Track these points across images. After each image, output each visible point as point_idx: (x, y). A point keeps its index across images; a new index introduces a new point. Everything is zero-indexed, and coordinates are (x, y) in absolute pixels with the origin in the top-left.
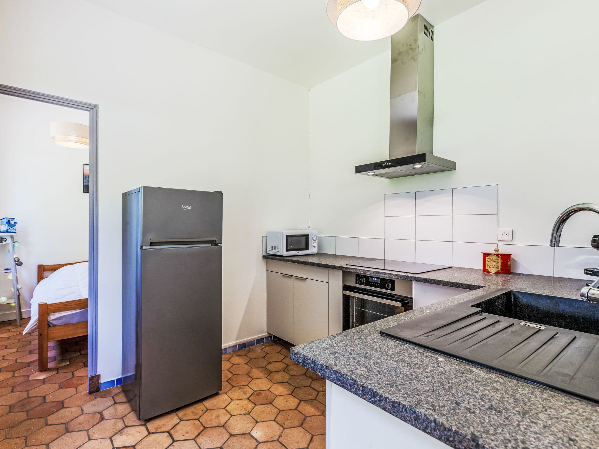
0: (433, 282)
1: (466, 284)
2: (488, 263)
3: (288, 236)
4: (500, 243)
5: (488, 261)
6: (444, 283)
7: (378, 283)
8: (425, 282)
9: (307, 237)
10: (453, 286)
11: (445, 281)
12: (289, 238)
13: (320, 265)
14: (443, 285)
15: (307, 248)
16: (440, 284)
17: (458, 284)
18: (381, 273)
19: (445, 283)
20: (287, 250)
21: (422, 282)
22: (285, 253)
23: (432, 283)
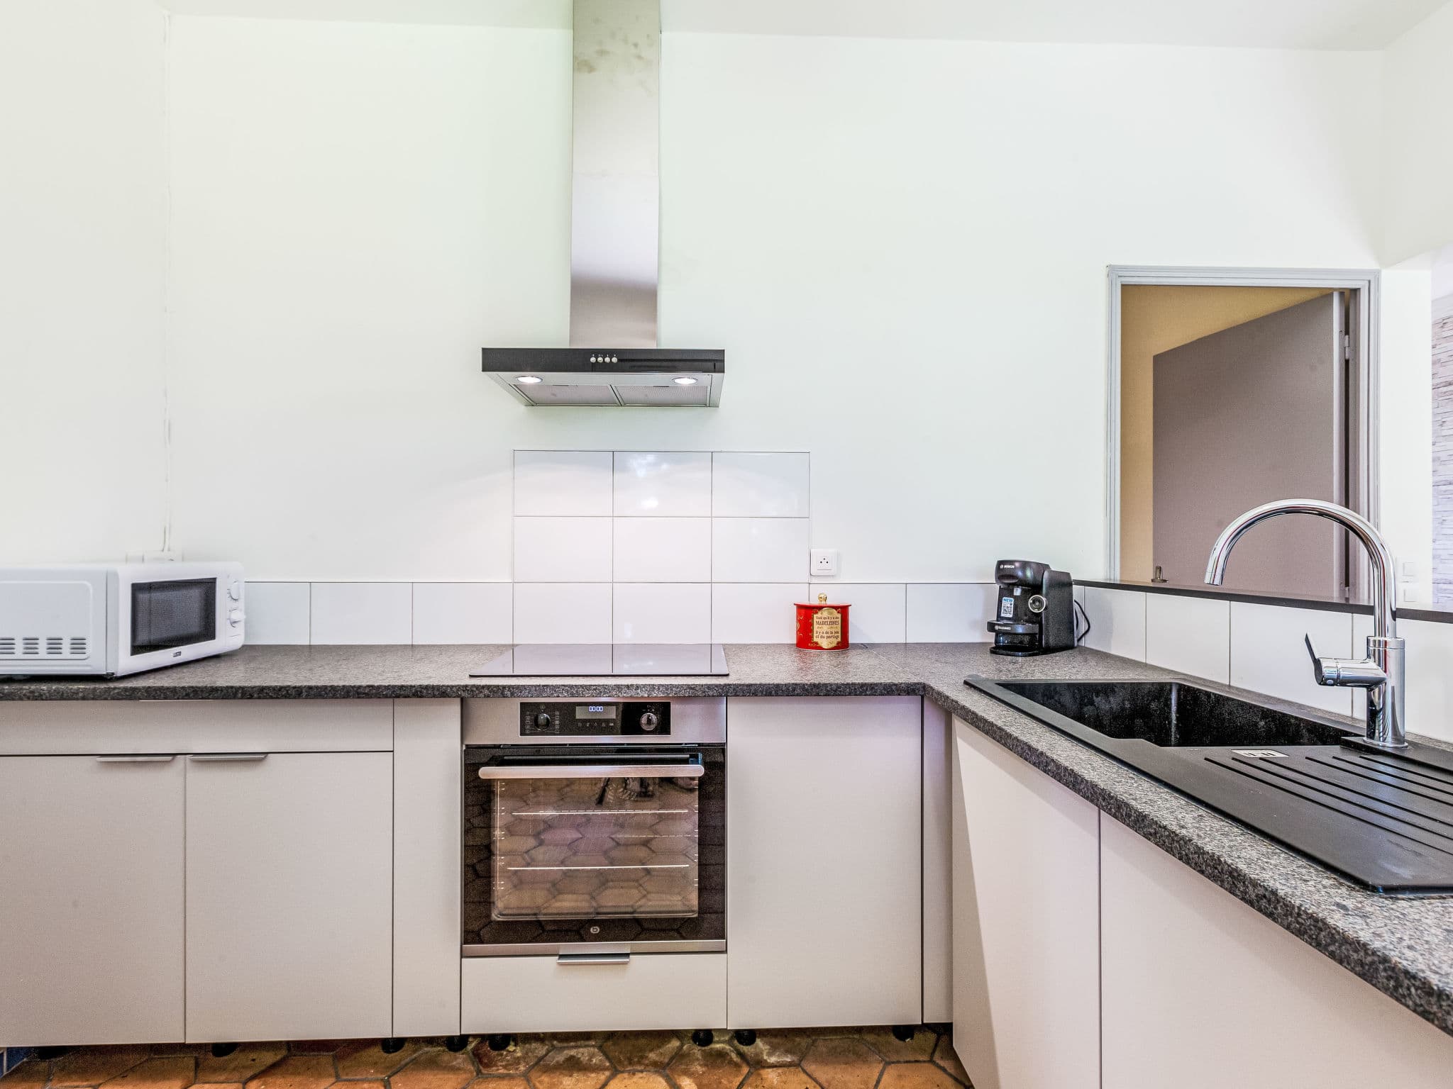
0: (798, 691)
1: (881, 684)
2: (818, 627)
3: (137, 589)
4: (814, 580)
5: (818, 623)
6: (828, 689)
7: (607, 721)
8: (777, 695)
9: (207, 587)
10: (850, 694)
11: (831, 685)
12: (143, 596)
13: (361, 690)
14: (826, 695)
15: (208, 632)
16: (818, 695)
17: (863, 685)
18: (638, 687)
19: (831, 689)
20: (137, 649)
21: (770, 694)
22: (126, 662)
23: (798, 695)
